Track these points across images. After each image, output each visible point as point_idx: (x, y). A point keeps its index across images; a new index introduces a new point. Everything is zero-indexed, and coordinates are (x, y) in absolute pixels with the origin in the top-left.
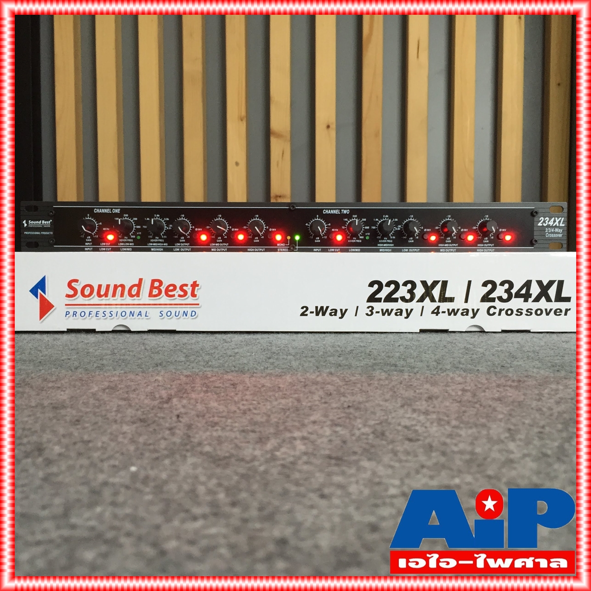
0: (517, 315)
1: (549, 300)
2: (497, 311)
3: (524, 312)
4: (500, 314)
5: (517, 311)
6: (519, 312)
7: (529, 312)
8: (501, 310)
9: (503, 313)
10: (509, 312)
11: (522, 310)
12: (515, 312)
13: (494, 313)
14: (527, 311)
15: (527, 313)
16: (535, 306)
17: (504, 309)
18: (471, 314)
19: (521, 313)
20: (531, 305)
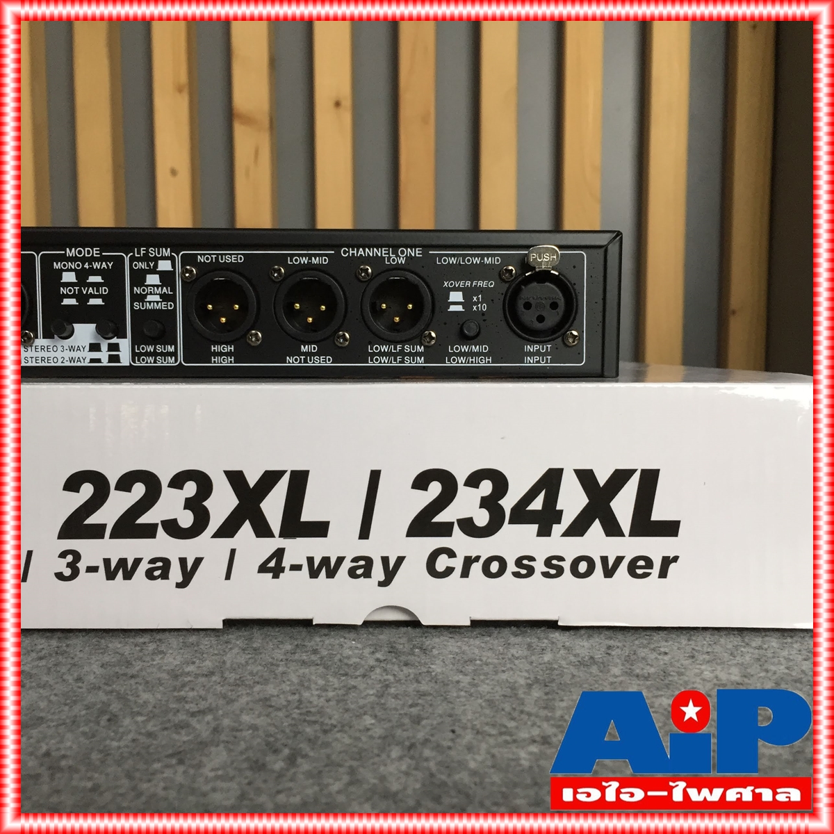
0: (517, 575)
1: (612, 528)
2: (458, 563)
3: (539, 566)
4: (465, 574)
5: (519, 563)
6: (525, 567)
7: (554, 567)
8: (469, 562)
9: (476, 568)
10: (494, 567)
11: (532, 559)
12: (511, 567)
13: (449, 571)
14: (548, 563)
15: (546, 570)
16: (570, 548)
17: (477, 559)
18: (378, 573)
19: (531, 571)
20: (559, 544)
